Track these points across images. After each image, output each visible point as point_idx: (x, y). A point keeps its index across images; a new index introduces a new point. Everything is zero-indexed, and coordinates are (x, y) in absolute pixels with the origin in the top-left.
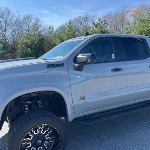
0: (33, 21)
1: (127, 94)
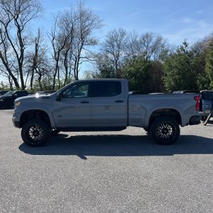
0: (154, 39)
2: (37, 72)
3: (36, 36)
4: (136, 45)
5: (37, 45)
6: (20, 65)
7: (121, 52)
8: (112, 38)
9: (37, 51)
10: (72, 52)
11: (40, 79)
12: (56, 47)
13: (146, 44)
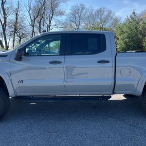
0: (106, 13)
1: (66, 84)
2: (18, 36)
3: (16, 7)
4: (92, 17)
5: (17, 14)
6: (4, 30)
7: (81, 22)
8: (75, 11)
9: (17, 19)
10: (44, 21)
11: (20, 41)
12: (32, 17)
13: (100, 16)
